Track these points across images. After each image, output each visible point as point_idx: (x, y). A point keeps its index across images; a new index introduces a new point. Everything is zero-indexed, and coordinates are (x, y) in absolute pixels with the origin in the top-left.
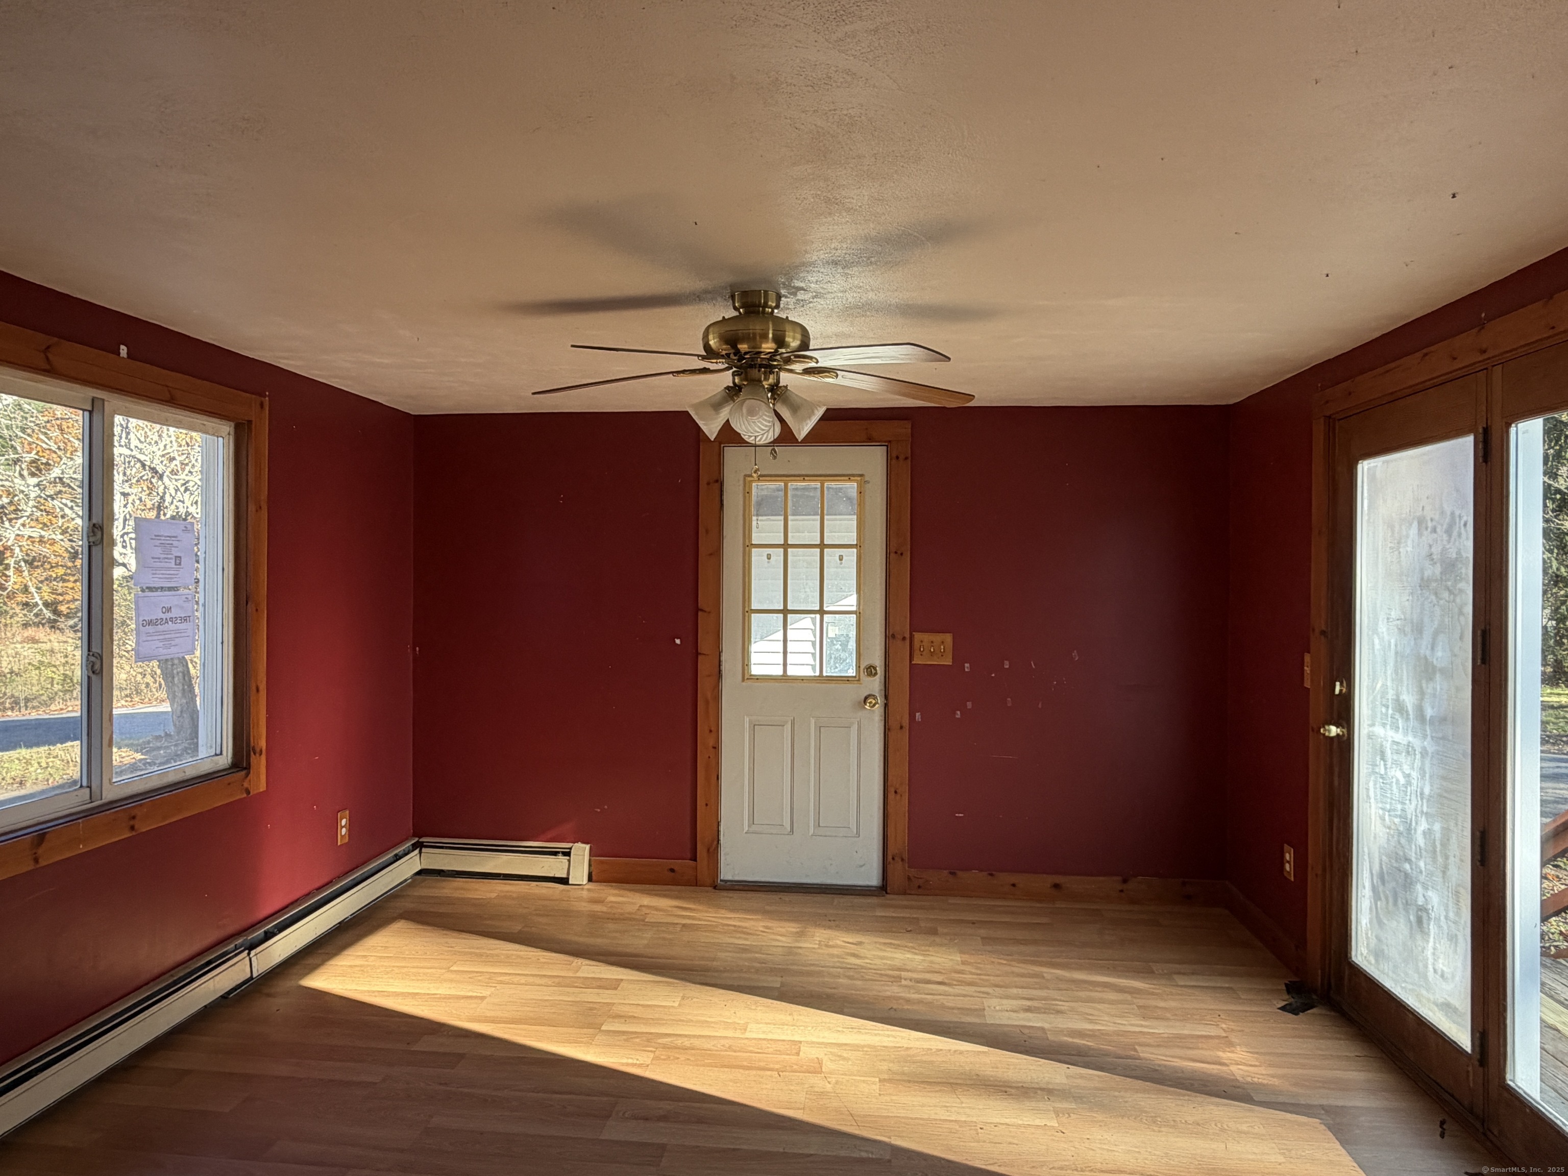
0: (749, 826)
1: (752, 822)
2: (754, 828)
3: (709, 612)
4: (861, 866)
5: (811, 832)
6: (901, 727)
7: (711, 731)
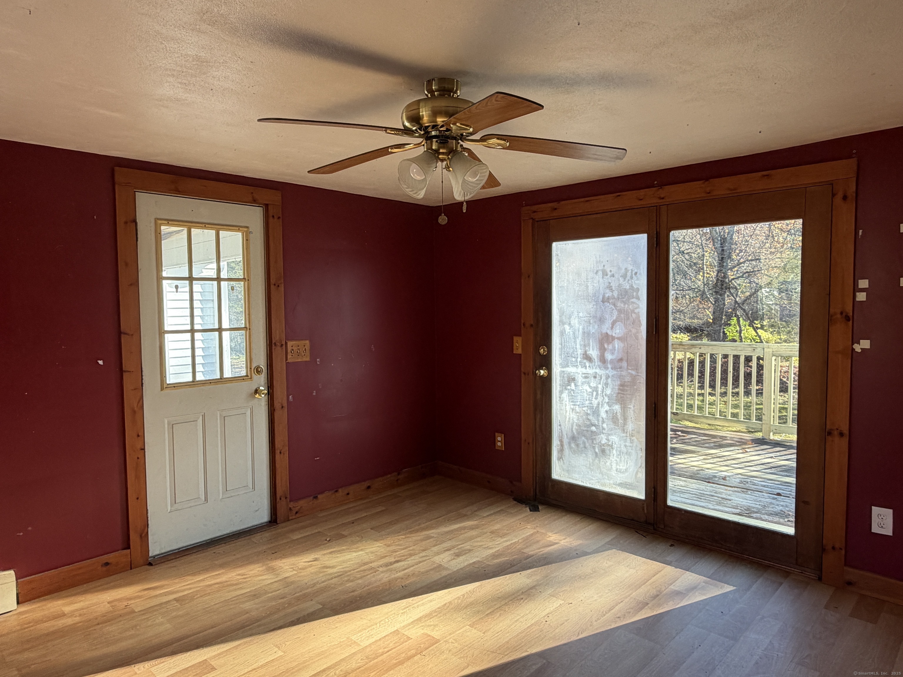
0: (171, 506)
1: (174, 501)
2: (176, 506)
3: (132, 335)
4: (257, 511)
5: (221, 497)
6: (282, 407)
7: (138, 436)
